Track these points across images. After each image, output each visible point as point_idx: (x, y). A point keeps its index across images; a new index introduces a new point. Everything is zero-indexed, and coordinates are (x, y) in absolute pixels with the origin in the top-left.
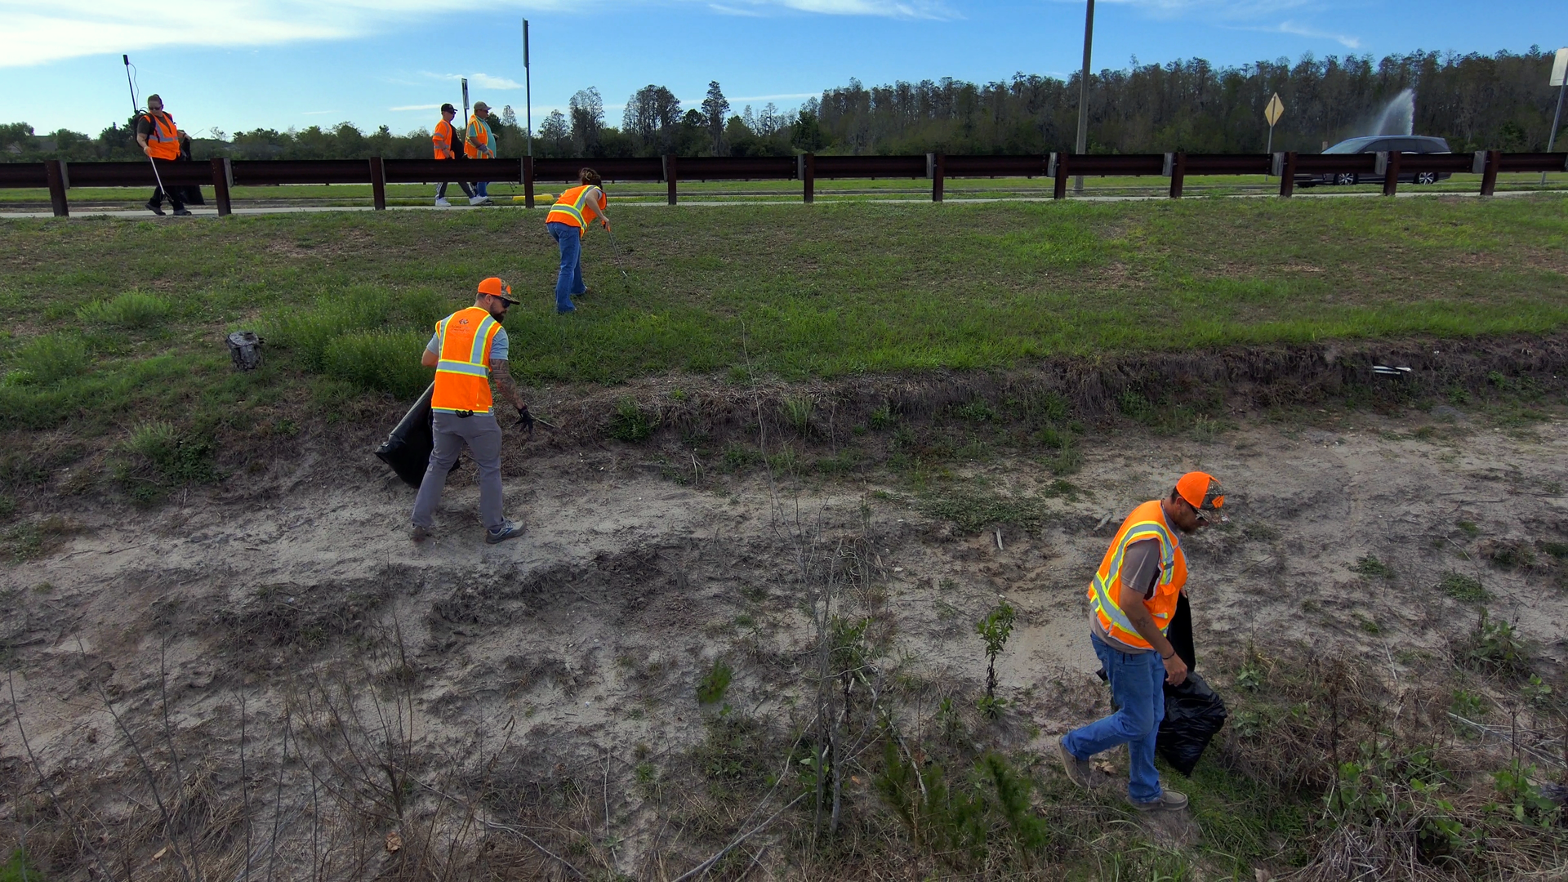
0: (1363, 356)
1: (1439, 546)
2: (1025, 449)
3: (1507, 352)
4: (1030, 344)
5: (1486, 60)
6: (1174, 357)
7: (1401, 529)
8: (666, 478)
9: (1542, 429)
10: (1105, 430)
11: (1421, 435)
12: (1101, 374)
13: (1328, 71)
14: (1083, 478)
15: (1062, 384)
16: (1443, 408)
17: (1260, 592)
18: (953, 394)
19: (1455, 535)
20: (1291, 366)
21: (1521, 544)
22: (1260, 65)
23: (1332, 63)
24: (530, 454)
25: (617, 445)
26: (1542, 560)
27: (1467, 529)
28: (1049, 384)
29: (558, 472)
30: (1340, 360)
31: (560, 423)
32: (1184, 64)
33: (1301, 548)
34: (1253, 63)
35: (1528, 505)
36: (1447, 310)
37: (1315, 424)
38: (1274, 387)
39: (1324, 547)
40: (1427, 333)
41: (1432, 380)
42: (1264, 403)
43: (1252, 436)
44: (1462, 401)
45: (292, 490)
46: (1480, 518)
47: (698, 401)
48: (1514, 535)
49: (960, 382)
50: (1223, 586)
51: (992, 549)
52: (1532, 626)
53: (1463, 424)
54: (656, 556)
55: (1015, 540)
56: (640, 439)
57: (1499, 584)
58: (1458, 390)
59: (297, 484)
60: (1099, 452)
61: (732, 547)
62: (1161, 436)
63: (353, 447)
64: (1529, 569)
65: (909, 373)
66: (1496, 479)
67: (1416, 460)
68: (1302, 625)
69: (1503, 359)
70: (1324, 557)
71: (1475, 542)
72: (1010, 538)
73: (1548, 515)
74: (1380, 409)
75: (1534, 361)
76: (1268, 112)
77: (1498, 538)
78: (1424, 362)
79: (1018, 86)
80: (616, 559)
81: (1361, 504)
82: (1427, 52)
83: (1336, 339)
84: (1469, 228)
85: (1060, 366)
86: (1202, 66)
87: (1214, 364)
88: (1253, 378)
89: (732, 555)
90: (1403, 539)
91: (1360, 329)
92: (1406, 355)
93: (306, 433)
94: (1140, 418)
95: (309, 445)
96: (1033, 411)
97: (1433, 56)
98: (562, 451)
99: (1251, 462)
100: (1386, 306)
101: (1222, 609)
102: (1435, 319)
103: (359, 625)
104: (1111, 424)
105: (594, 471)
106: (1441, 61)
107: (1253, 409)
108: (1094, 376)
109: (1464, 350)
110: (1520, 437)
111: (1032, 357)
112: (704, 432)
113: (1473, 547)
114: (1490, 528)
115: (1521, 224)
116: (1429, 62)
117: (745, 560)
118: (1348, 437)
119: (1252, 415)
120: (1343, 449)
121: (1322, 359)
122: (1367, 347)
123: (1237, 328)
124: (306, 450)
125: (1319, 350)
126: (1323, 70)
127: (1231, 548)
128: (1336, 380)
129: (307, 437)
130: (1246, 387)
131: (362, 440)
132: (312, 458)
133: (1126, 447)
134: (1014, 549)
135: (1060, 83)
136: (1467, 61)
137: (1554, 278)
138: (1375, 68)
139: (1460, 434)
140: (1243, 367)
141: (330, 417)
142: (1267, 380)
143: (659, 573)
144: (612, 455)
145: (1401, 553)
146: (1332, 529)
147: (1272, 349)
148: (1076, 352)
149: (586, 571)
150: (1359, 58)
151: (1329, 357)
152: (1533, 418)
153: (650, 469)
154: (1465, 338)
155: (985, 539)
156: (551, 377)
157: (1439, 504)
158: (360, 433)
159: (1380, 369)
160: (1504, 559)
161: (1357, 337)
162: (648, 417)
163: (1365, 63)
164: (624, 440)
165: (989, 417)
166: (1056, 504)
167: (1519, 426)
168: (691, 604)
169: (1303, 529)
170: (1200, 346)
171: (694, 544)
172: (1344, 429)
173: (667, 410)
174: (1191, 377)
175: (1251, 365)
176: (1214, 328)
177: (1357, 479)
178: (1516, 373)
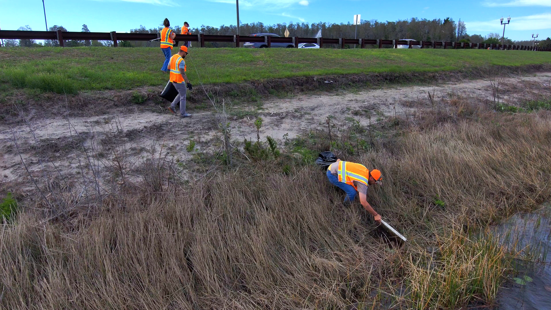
0: (322, 79)
1: (344, 113)
2: (248, 102)
3: (352, 78)
4: (244, 77)
5: (338, 25)
6: (280, 80)
7: (336, 110)
8: (153, 112)
9: (360, 93)
10: (267, 98)
11: (337, 95)
12: (263, 84)
13: (297, 27)
14: (265, 106)
15: (254, 87)
16: (340, 90)
17: (310, 122)
18: (228, 89)
19: (346, 110)
20: (307, 82)
21: (359, 110)
22: (278, 25)
23: (298, 25)
24: (108, 108)
25: (135, 105)
26: (363, 113)
27: (348, 109)
28: (251, 87)
29: (119, 112)
30: (317, 79)
31: (116, 99)
32: (256, 24)
33: (316, 115)
34: (276, 24)
35: (360, 104)
36: (338, 69)
37: (314, 94)
38: (304, 87)
39: (321, 115)
40: (335, 74)
41: (337, 84)
42: (302, 91)
43: (301, 97)
44: (344, 89)
45: (31, 120)
46: (351, 107)
47: (157, 92)
48: (357, 109)
49: (229, 86)
50: (302, 123)
51: (247, 121)
52: (362, 124)
53: (345, 93)
54: (161, 126)
55: (252, 119)
56: (142, 103)
57: (356, 118)
58: (343, 86)
59: (32, 118)
60: (267, 102)
61: (181, 123)
62: (280, 98)
63: (48, 107)
64: (361, 115)
65: (215, 84)
66: (352, 101)
67: (337, 99)
68: (320, 127)
69: (351, 79)
70: (321, 116)
71: (351, 111)
72: (251, 118)
73: (363, 106)
74: (327, 91)
75: (357, 80)
76: (285, 34)
77: (355, 110)
78: (335, 81)
79: (203, 30)
80: (150, 127)
81: (327, 107)
82: (323, 22)
83: (316, 75)
84: (340, 54)
85: (253, 83)
86: (261, 25)
87: (289, 81)
88: (299, 85)
89: (182, 125)
90: (336, 112)
91: (320, 73)
92: (331, 79)
93: (28, 104)
94: (275, 94)
95: (31, 107)
96: (248, 93)
97: (324, 24)
98: (118, 107)
99: (302, 101)
100: (325, 69)
101: (303, 126)
102: (336, 71)
103: (79, 146)
104: (268, 96)
105: (131, 111)
106: (327, 25)
107: (300, 92)
108: (262, 84)
109: (343, 77)
110: (356, 94)
111: (245, 81)
112: (161, 100)
113: (350, 112)
114: (353, 108)
115: (351, 54)
116: (324, 26)
117: (186, 126)
118: (322, 96)
119: (300, 93)
120: (321, 98)
121: (313, 80)
122: (323, 77)
123: (293, 73)
124: (31, 109)
125: (312, 77)
126: (296, 27)
127: (302, 116)
128: (317, 84)
129: (29, 105)
130: (297, 87)
131: (50, 105)
132: (34, 111)
133: (273, 101)
134: (253, 120)
135: (217, 29)
136: (333, 25)
137: (359, 64)
138: (310, 27)
139: (345, 94)
140: (296, 82)
141: (36, 99)
142: (302, 85)
143: (163, 130)
144: (135, 107)
145: (337, 115)
146: (321, 111)
147: (302, 77)
148: (256, 79)
149: (142, 130)
150: (305, 24)
151: (315, 79)
152: (359, 91)
153: (147, 110)
154: (343, 74)
155: (245, 119)
156: (107, 88)
157: (342, 105)
158: (49, 103)
159: (326, 82)
160: (356, 113)
161: (320, 75)
162: (143, 97)
163: (307, 25)
164: (137, 103)
165: (238, 95)
166: (260, 111)
167: (356, 92)
168: (175, 136)
169: (316, 112)
170: (286, 77)
171: (170, 124)
172: (321, 95)
173: (148, 95)
174: (285, 85)
175: (298, 82)
176: (288, 73)
177: (325, 103)
178: (354, 83)
